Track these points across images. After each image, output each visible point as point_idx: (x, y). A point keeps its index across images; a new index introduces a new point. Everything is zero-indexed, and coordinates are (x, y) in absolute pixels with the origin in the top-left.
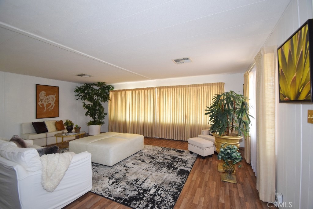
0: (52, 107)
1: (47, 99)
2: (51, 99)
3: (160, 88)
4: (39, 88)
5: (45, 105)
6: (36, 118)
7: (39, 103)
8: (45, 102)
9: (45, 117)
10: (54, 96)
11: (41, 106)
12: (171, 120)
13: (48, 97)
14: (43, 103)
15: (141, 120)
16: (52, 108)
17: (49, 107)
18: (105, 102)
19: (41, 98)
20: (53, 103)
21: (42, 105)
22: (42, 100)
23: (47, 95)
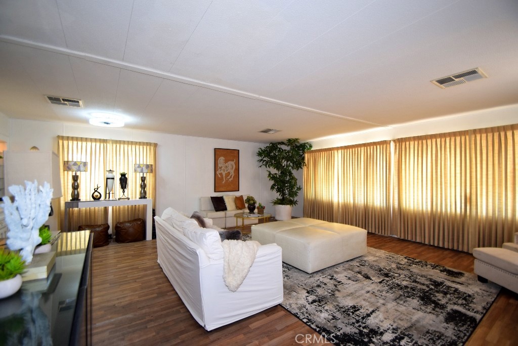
0: (231, 177)
1: (226, 167)
2: (230, 167)
3: (400, 141)
4: (218, 152)
5: (224, 174)
6: (215, 191)
7: (218, 173)
8: (224, 170)
9: (224, 190)
10: (233, 163)
11: (219, 176)
12: (427, 206)
13: (227, 164)
14: (222, 172)
15: (360, 201)
16: (232, 179)
17: (228, 178)
18: (298, 170)
19: (220, 165)
20: (232, 173)
21: (221, 174)
22: (221, 168)
23: (226, 161)
